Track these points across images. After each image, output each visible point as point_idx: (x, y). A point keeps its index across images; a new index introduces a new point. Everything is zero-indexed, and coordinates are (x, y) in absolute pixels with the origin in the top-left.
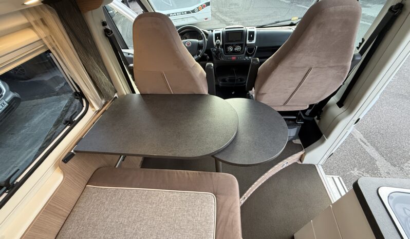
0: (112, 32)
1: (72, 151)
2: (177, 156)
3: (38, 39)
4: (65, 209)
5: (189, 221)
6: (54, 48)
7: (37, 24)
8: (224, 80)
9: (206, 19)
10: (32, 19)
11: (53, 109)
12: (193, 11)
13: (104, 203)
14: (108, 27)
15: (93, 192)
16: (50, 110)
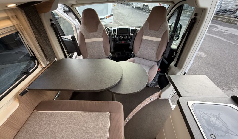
0: (55, 25)
1: (27, 89)
2: (88, 90)
3: (12, 25)
4: (19, 125)
5: (94, 128)
6: (21, 31)
7: (13, 17)
8: (118, 54)
9: (111, 23)
10: (10, 15)
11: (15, 71)
12: (104, 19)
13: (44, 120)
14: (53, 22)
15: (37, 114)
16: (14, 71)
